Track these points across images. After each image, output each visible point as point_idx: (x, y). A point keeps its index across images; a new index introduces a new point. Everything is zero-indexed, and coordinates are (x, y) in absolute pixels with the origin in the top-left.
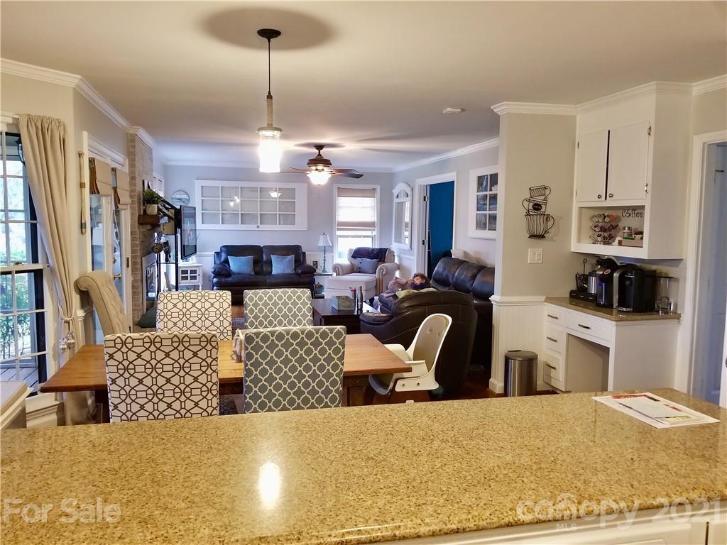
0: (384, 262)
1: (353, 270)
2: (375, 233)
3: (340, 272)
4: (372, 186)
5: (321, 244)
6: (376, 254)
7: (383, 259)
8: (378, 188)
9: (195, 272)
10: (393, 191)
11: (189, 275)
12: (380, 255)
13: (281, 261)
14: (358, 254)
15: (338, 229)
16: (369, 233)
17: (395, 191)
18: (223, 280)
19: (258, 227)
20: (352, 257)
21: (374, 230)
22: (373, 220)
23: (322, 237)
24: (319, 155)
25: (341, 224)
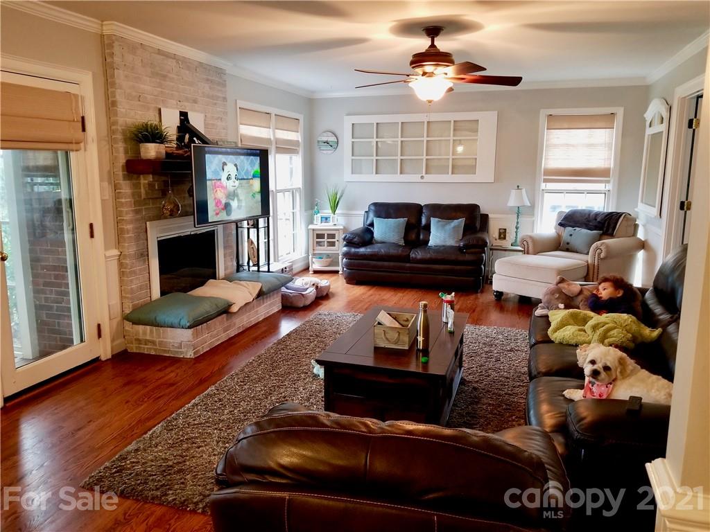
0: (612, 236)
1: (558, 245)
2: (609, 187)
3: (530, 248)
4: (608, 110)
5: (512, 202)
6: (599, 222)
7: (610, 231)
8: (620, 112)
9: (333, 236)
10: (645, 115)
11: (326, 240)
12: (606, 224)
13: (443, 226)
14: (571, 220)
15: (546, 181)
16: (601, 187)
17: (648, 116)
18: (353, 250)
19: (422, 177)
20: (561, 224)
21: (608, 182)
22: (607, 166)
23: (514, 192)
24: (433, 45)
25: (549, 172)
